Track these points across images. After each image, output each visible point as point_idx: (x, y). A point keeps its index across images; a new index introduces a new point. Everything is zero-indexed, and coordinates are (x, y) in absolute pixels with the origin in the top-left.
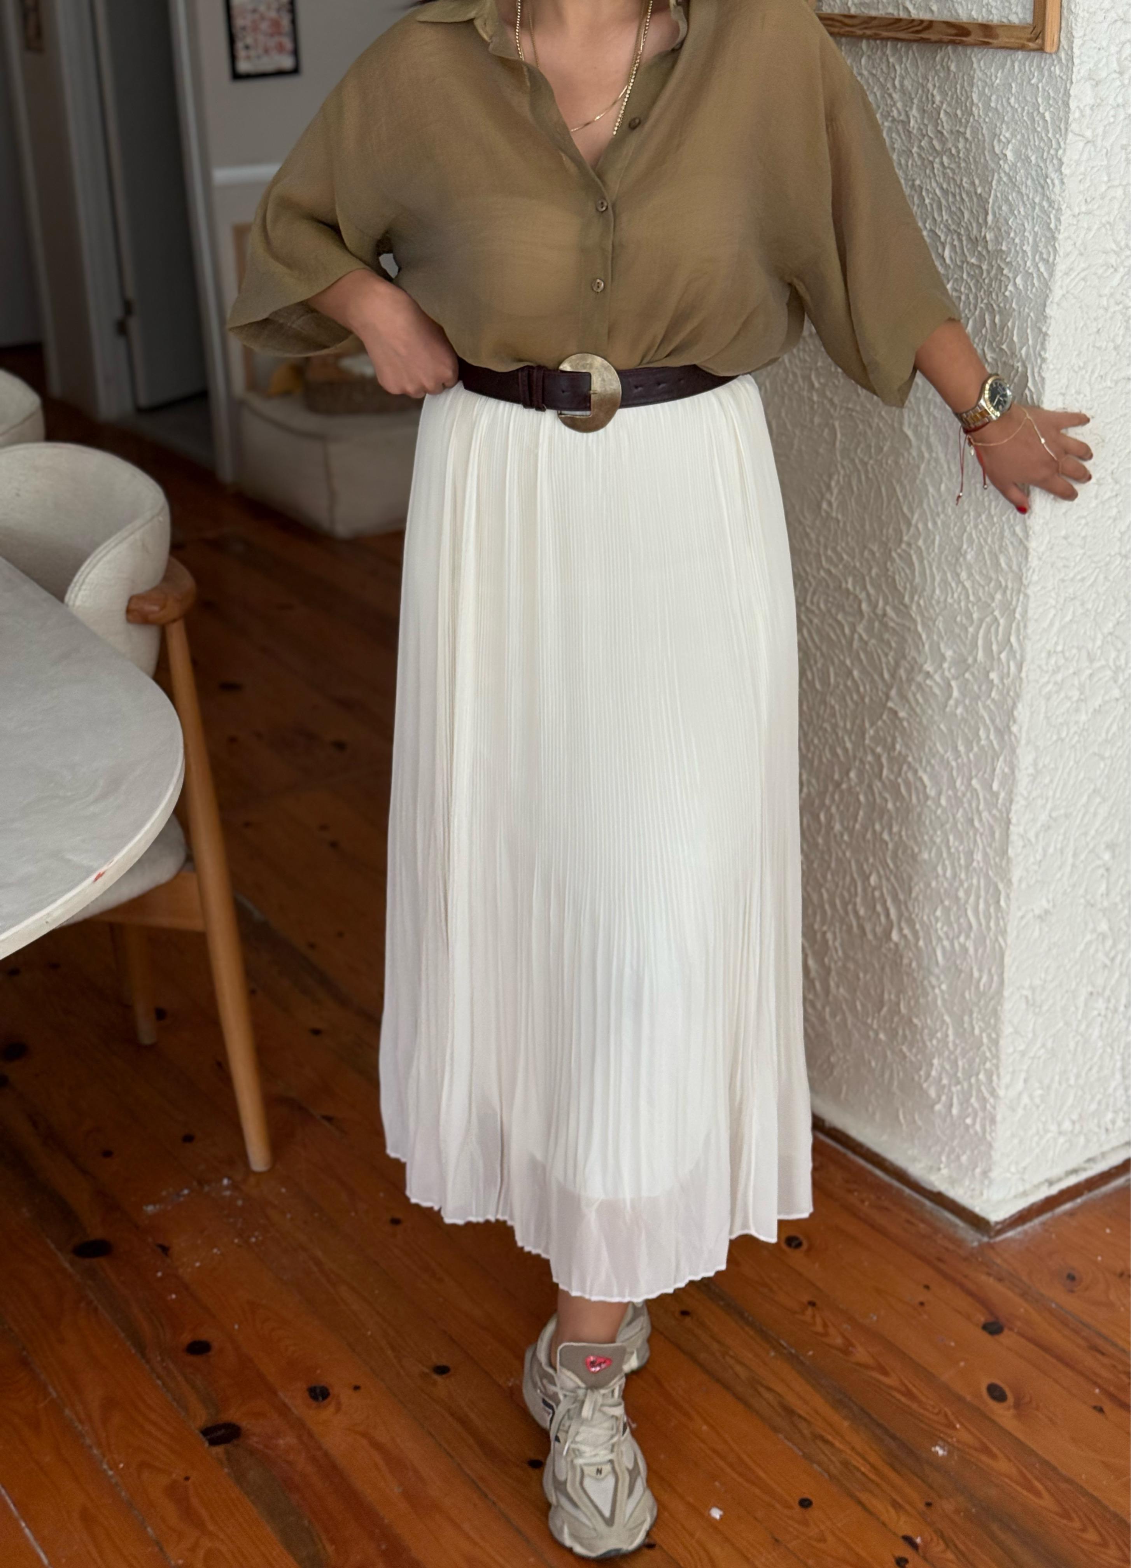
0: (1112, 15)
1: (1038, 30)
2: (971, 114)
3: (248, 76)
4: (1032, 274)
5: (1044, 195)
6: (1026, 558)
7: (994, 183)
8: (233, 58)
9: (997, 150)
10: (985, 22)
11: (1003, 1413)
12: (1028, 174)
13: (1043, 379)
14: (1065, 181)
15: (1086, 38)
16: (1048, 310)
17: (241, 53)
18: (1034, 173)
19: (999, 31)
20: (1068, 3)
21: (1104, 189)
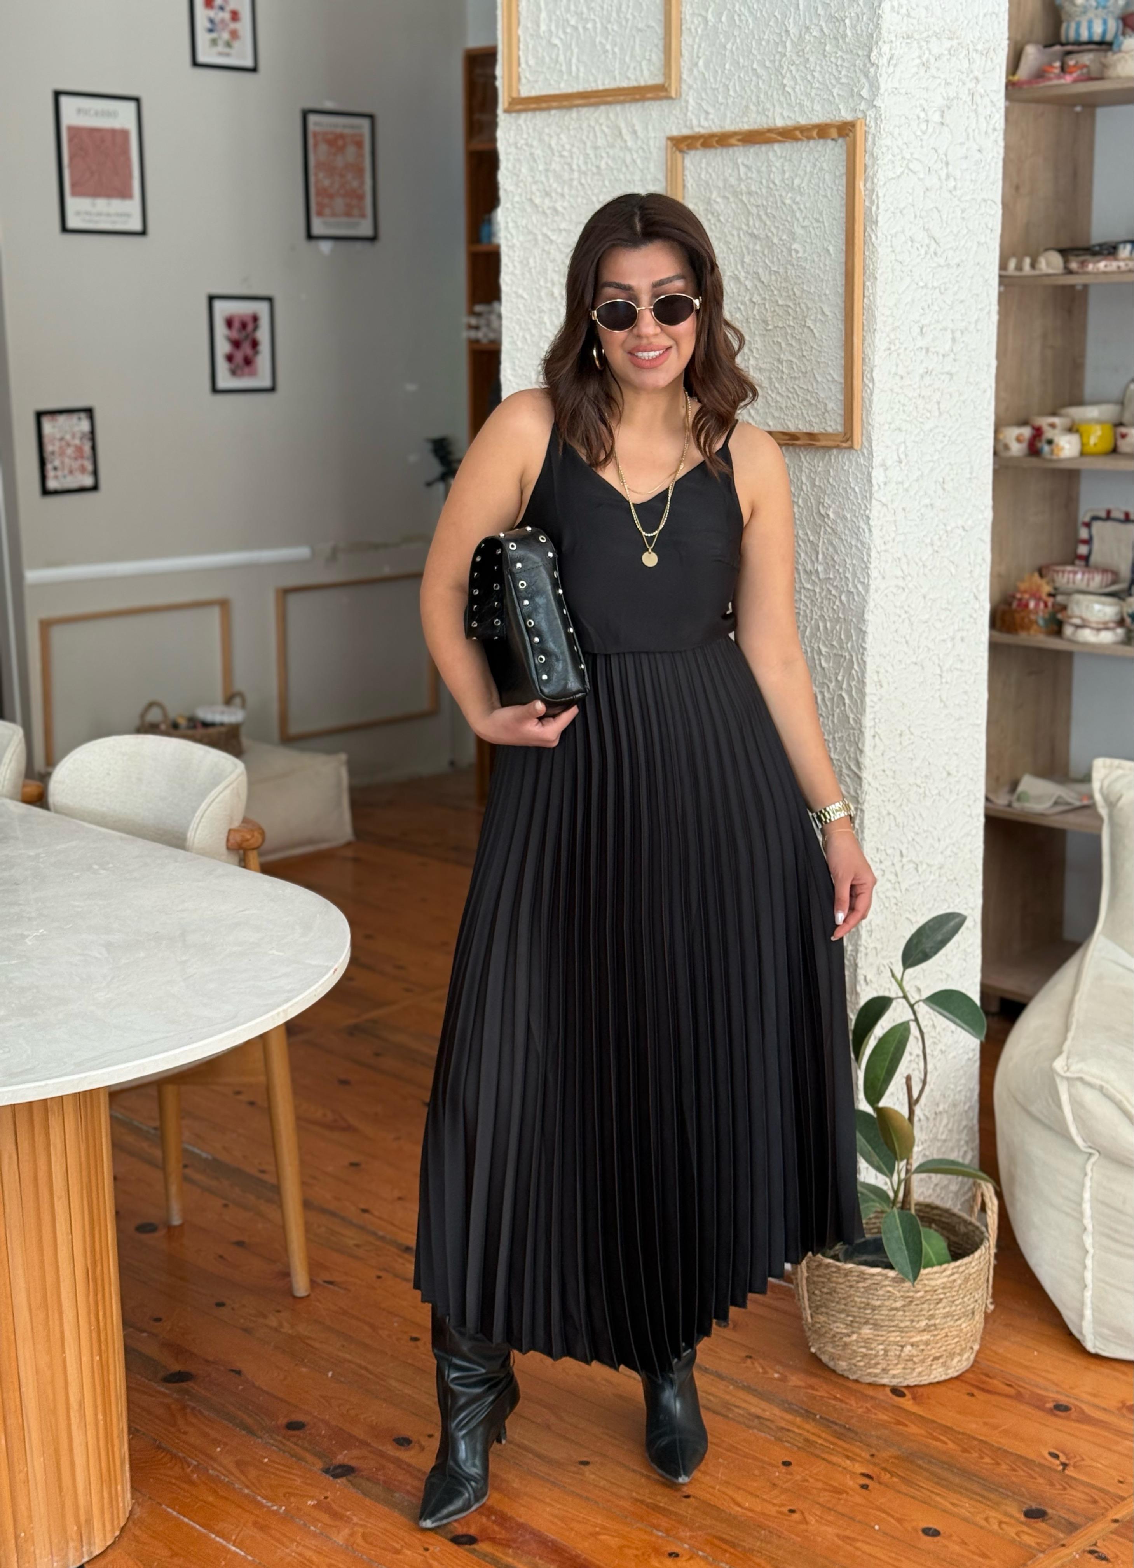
0: (893, 426)
1: (848, 436)
2: (802, 490)
3: (56, 492)
4: (852, 593)
5: (858, 539)
6: (861, 785)
7: (822, 533)
8: (43, 477)
9: (822, 512)
10: (808, 431)
12: (845, 526)
13: (865, 662)
14: (873, 529)
15: (878, 440)
16: (866, 616)
17: (50, 473)
18: (850, 526)
19: (820, 437)
20: (867, 418)
21: (893, 535)
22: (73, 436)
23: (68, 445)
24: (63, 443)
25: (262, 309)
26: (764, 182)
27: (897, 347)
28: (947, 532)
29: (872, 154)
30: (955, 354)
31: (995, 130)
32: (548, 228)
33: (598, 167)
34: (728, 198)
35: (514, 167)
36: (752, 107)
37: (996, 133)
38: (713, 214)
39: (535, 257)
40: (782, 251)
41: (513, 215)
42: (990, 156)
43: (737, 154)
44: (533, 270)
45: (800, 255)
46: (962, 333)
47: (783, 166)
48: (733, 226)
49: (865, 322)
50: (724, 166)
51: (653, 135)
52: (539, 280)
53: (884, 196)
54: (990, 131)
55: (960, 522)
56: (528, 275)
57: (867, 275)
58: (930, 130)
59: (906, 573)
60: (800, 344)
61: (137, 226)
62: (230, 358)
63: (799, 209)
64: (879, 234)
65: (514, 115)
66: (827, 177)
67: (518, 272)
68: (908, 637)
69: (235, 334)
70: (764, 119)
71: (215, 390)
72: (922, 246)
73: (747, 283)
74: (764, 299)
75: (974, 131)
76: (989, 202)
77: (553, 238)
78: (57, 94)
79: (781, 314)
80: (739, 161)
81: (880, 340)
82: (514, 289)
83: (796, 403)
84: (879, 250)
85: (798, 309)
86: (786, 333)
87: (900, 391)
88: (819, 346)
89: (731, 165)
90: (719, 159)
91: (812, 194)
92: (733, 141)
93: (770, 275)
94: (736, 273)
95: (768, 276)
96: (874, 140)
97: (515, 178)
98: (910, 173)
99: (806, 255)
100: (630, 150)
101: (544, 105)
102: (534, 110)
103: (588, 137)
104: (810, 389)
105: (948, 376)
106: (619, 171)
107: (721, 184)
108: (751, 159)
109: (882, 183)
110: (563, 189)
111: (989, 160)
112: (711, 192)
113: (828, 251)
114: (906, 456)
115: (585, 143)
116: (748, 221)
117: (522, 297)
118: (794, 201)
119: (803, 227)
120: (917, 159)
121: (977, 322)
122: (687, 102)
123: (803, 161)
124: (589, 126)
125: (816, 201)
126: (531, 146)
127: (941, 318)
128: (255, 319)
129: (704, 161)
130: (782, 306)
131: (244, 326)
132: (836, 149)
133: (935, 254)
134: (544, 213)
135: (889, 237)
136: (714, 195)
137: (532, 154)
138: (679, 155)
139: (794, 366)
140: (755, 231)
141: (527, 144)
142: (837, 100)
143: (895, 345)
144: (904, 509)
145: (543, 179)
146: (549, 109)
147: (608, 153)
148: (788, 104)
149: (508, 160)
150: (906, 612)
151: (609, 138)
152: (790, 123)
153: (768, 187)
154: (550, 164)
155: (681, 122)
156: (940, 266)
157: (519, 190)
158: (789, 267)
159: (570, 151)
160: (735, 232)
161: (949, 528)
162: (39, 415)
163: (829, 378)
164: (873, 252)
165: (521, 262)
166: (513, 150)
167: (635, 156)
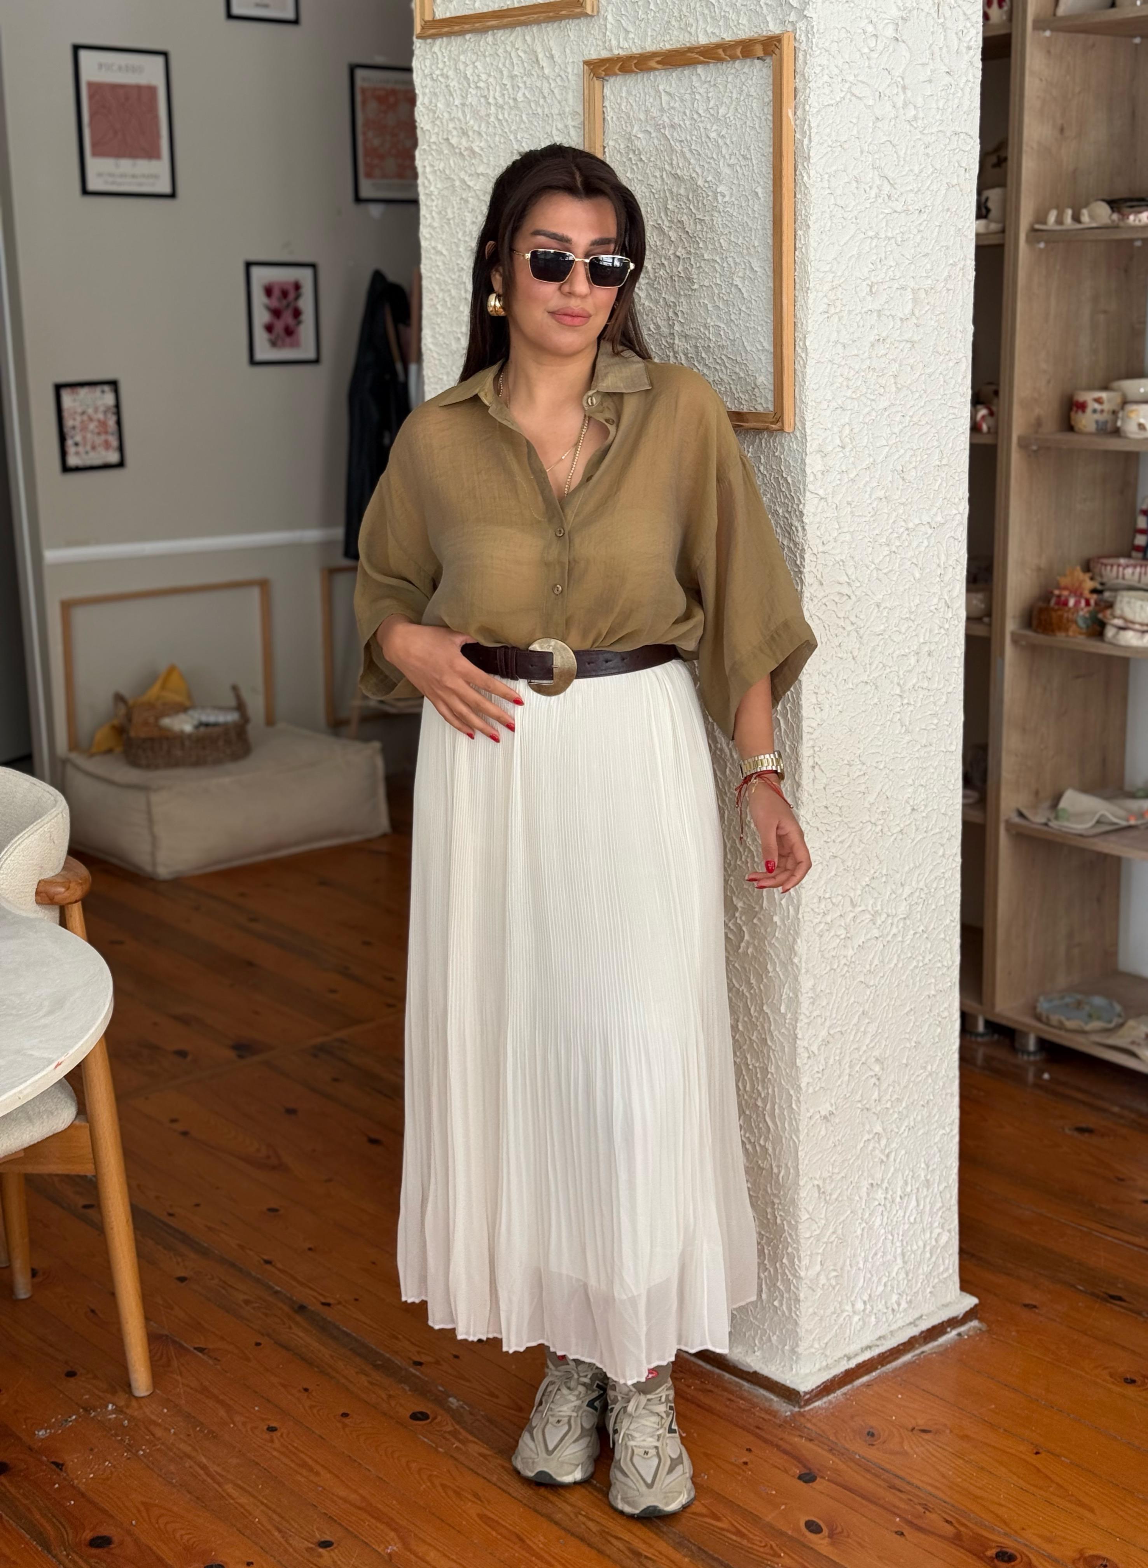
0: (834, 404)
1: (778, 416)
3: (77, 469)
5: (790, 539)
8: (63, 454)
10: (737, 410)
11: (820, 1543)
14: (806, 527)
15: (815, 421)
17: (71, 449)
18: (782, 523)
19: (750, 417)
20: (800, 395)
21: (835, 534)
22: (96, 410)
23: (91, 419)
24: (85, 418)
25: (305, 276)
26: (688, 112)
27: (837, 310)
28: (907, 529)
29: (804, 75)
30: (917, 319)
31: (969, 48)
32: (466, 172)
33: (515, 99)
34: (650, 133)
35: (431, 102)
36: (673, 23)
37: (972, 52)
38: (634, 152)
39: (453, 207)
40: (708, 196)
41: (430, 158)
42: (964, 79)
43: (659, 78)
44: (451, 222)
45: (726, 199)
46: (926, 292)
47: (707, 93)
48: (655, 166)
49: (797, 281)
50: (645, 94)
51: (571, 60)
52: (457, 232)
53: (818, 126)
54: (964, 50)
55: (926, 519)
56: (446, 227)
57: (798, 222)
58: (880, 47)
59: (853, 577)
60: (728, 305)
61: (167, 189)
62: (269, 328)
63: (725, 143)
64: (812, 173)
65: (429, 41)
66: (754, 105)
67: (436, 224)
68: (855, 654)
69: (275, 303)
70: (686, 35)
71: (253, 362)
72: (871, 188)
73: (671, 234)
74: (689, 253)
75: (941, 48)
76: (962, 136)
77: (471, 184)
78: (76, 49)
79: (706, 270)
80: (661, 88)
81: (815, 300)
82: (433, 244)
83: (724, 377)
84: (813, 191)
85: (725, 265)
86: (713, 293)
87: (843, 363)
88: (748, 308)
89: (653, 93)
90: (640, 86)
91: (739, 126)
92: (653, 64)
93: (695, 223)
94: (660, 222)
95: (693, 226)
96: (805, 56)
97: (431, 115)
98: (853, 98)
99: (733, 199)
100: (547, 78)
101: (456, 28)
102: (449, 34)
103: (504, 65)
104: (739, 359)
105: (909, 345)
106: (537, 103)
107: (642, 116)
108: (674, 85)
109: (815, 110)
110: (480, 127)
111: (962, 85)
112: (632, 127)
113: (757, 193)
114: (852, 439)
115: (501, 72)
116: (671, 159)
117: (442, 254)
118: (719, 135)
119: (729, 165)
120: (863, 83)
121: (946, 280)
122: (606, 19)
123: (729, 86)
124: (506, 51)
125: (744, 134)
126: (447, 77)
127: (898, 275)
128: (297, 287)
129: (624, 88)
130: (708, 260)
131: (285, 294)
132: (765, 70)
133: (889, 197)
134: (461, 154)
135: (826, 177)
136: (636, 128)
137: (447, 86)
138: (597, 83)
139: (722, 333)
140: (678, 171)
141: (442, 75)
142: (765, 11)
143: (835, 307)
144: (849, 503)
145: (460, 115)
146: (462, 33)
147: (525, 83)
148: (712, 17)
149: (424, 94)
150: (853, 624)
151: (526, 64)
152: (714, 40)
153: (692, 118)
154: (467, 98)
155: (600, 43)
156: (895, 212)
157: (436, 130)
158: (716, 214)
159: (486, 81)
160: (658, 174)
161: (911, 525)
162: (58, 388)
163: (760, 348)
164: (806, 195)
165: (440, 213)
166: (429, 81)
167: (553, 85)
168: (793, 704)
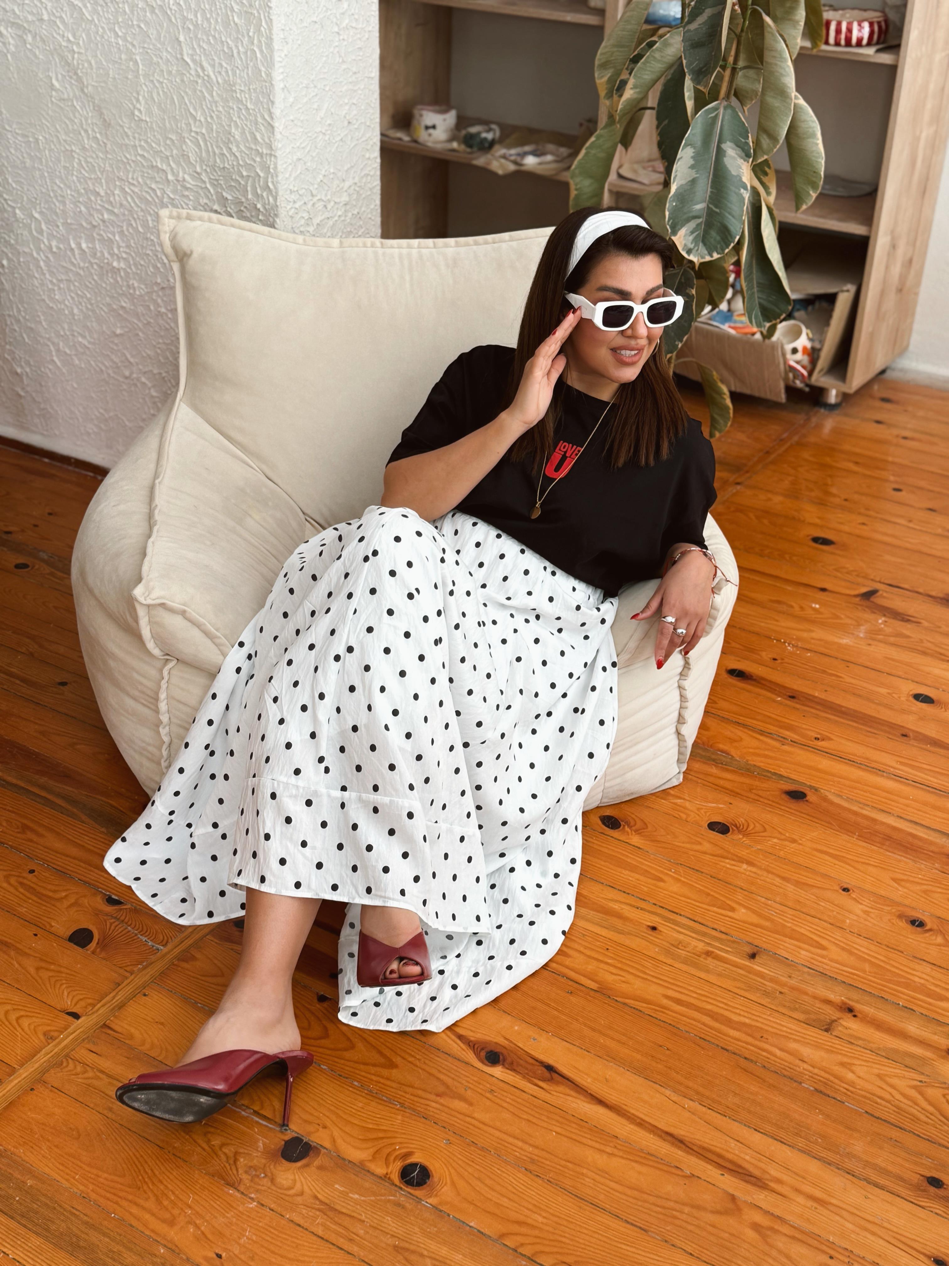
13: (271, 21)
168: (267, 39)
